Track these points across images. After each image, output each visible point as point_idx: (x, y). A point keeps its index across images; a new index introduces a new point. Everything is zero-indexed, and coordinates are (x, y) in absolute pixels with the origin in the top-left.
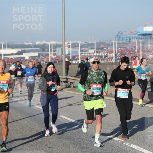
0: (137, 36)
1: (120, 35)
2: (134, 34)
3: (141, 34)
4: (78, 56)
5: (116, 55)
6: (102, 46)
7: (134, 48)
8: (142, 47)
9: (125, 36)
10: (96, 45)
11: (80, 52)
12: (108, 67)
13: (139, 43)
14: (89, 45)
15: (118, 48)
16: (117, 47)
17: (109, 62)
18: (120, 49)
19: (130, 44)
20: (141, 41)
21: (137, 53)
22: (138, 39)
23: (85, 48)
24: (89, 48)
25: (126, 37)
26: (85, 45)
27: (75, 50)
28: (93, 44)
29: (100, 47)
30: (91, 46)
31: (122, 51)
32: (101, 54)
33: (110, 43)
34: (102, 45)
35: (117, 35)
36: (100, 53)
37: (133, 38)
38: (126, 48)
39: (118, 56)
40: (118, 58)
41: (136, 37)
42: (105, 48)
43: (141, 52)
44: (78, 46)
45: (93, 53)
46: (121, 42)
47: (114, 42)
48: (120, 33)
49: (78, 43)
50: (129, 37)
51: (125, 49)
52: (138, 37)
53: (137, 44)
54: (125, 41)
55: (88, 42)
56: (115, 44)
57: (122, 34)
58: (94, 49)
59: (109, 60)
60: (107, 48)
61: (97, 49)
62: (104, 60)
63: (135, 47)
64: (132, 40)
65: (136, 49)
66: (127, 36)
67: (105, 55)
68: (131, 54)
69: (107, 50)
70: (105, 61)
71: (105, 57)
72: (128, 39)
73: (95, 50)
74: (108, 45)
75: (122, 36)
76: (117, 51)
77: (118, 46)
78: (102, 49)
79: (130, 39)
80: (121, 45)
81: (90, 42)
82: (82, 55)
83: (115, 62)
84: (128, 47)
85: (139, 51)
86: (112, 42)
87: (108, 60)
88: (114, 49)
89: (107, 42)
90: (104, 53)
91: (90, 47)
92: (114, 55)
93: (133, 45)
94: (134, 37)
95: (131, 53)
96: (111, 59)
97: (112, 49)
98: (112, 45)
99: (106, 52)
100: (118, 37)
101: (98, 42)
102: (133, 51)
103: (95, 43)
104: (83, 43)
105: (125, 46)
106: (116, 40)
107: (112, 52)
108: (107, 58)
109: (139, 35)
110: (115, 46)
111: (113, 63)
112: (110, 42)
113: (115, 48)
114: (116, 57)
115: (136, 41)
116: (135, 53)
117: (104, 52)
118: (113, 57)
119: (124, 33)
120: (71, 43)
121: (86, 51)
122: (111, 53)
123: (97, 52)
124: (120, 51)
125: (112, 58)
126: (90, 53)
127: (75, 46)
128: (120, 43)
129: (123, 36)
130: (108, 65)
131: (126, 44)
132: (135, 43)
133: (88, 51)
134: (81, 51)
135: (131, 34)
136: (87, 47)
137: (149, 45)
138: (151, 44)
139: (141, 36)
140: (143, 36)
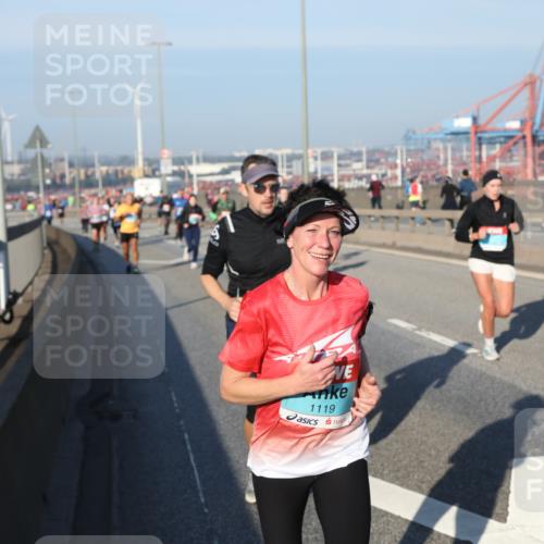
0: (441, 136)
1: (410, 134)
2: (436, 133)
3: (449, 132)
4: (332, 175)
5: (403, 172)
6: (377, 156)
7: (436, 158)
8: (451, 156)
9: (419, 137)
10: (367, 153)
11: (335, 168)
13: (445, 149)
14: (352, 154)
15: (407, 159)
16: (404, 157)
19: (430, 152)
20: (449, 145)
21: (441, 168)
22: (444, 141)
23: (345, 160)
24: (352, 160)
25: (422, 139)
26: (346, 154)
27: (326, 164)
28: (360, 154)
29: (374, 158)
30: (357, 156)
31: (415, 164)
33: (392, 151)
35: (406, 136)
36: (373, 168)
38: (422, 159)
41: (441, 139)
42: (382, 160)
43: (450, 166)
44: (333, 157)
45: (361, 170)
46: (412, 148)
47: (399, 148)
48: (412, 131)
49: (333, 152)
50: (428, 139)
51: (420, 160)
52: (444, 139)
53: (441, 151)
54: (419, 146)
56: (402, 151)
57: (414, 132)
59: (391, 182)
60: (386, 160)
61: (369, 161)
63: (438, 157)
64: (432, 143)
65: (439, 160)
66: (424, 137)
69: (386, 163)
72: (426, 141)
73: (364, 163)
74: (387, 154)
75: (414, 137)
76: (406, 164)
77: (406, 155)
78: (377, 162)
79: (429, 142)
81: (355, 150)
82: (340, 172)
85: (446, 164)
86: (396, 147)
88: (398, 161)
89: (387, 149)
90: (381, 169)
91: (354, 158)
92: (398, 172)
93: (436, 154)
94: (438, 139)
95: (432, 167)
97: (396, 161)
98: (396, 154)
100: (407, 138)
101: (372, 148)
102: (434, 165)
103: (364, 150)
104: (342, 151)
105: (420, 155)
106: (402, 145)
107: (396, 167)
109: (447, 134)
110: (402, 156)
112: (392, 148)
113: (402, 159)
115: (441, 146)
116: (438, 168)
119: (418, 131)
120: (319, 151)
121: (347, 166)
122: (395, 169)
123: (368, 167)
126: (354, 170)
127: (326, 156)
129: (417, 137)
131: (423, 151)
133: (351, 166)
134: (339, 165)
135: (432, 132)
136: (349, 159)
137: (465, 153)
138: (468, 150)
139: (449, 137)
140: (453, 136)
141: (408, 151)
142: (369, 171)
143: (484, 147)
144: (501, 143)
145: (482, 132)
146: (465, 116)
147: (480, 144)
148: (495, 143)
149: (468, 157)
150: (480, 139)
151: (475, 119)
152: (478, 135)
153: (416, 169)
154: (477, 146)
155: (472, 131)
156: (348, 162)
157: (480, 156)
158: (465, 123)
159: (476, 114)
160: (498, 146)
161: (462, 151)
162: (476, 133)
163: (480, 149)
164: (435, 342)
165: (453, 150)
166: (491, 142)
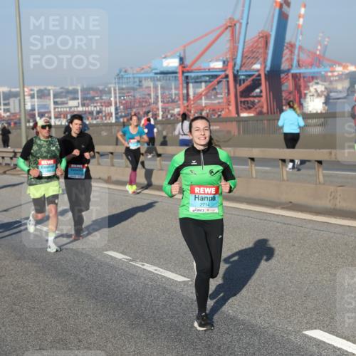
0: (152, 75)
1: (122, 73)
2: (147, 73)
3: (158, 71)
4: (50, 112)
5: (116, 109)
6: (92, 94)
7: (147, 97)
8: (161, 94)
9: (131, 76)
10: (81, 91)
11: (52, 106)
12: (103, 130)
13: (156, 88)
14: (68, 92)
15: (120, 97)
16: (118, 95)
17: (106, 122)
18: (124, 99)
19: (141, 90)
20: (159, 84)
21: (153, 106)
22: (154, 80)
23: (61, 98)
24: (69, 98)
25: (134, 78)
26: (62, 92)
27: (44, 102)
28: (75, 92)
29: (89, 96)
30: (73, 94)
31: (127, 102)
32: (91, 108)
33: (106, 89)
34: (91, 92)
35: (118, 75)
36: (88, 106)
37: (146, 78)
38: (134, 97)
39: (121, 112)
40: (120, 114)
41: (151, 78)
42: (97, 98)
43: (160, 104)
44: (49, 95)
45: (77, 107)
46: (124, 86)
47: (112, 86)
48: (124, 70)
49: (49, 90)
50: (139, 78)
51: (132, 98)
52: (154, 78)
53: (152, 89)
54: (131, 85)
55: (66, 87)
56: (115, 90)
57: (126, 71)
58: (78, 99)
59: (106, 119)
60: (101, 97)
61: (84, 99)
62: (95, 119)
63: (149, 95)
64: (143, 82)
65: (151, 98)
66: (135, 76)
67: (98, 109)
68: (143, 106)
69: (101, 101)
70: (99, 121)
71: (98, 113)
72: (137, 80)
73: (80, 101)
74: (102, 92)
75: (126, 76)
76: (119, 102)
77: (119, 93)
78: (92, 99)
79: (140, 82)
80: (125, 91)
81: (71, 88)
82: (57, 110)
83: (116, 122)
84: (138, 96)
85: (156, 103)
86: (110, 86)
87: (104, 118)
88: (112, 99)
89: (101, 88)
90: (95, 107)
91: (71, 96)
92: (113, 109)
93: (147, 92)
94: (148, 78)
95: (144, 104)
96: (108, 118)
97: (110, 99)
98: (110, 93)
99: (99, 104)
100: (119, 77)
101: (85, 86)
102: (146, 102)
103: (79, 88)
104: (58, 89)
105: (132, 94)
106: (115, 83)
107: (109, 104)
108: (100, 114)
109: (156, 73)
110: (115, 93)
111: (113, 124)
112: (106, 87)
113: (115, 97)
114: (116, 114)
115: (151, 84)
116: (149, 105)
117: (95, 105)
118: (112, 114)
119: (130, 71)
120: (36, 89)
121: (63, 103)
122: (108, 106)
123: (83, 105)
124: (124, 102)
125: (110, 115)
126: (71, 108)
127: (43, 94)
128: (123, 89)
129: (128, 76)
130: (103, 128)
131: (134, 89)
132: (150, 87)
133: (67, 103)
134: (55, 103)
135: (143, 71)
136: (66, 97)
137: (174, 92)
138: (176, 88)
139: (158, 76)
140: (162, 75)
141: (121, 89)
142: (85, 109)
143: (191, 85)
144: (206, 82)
145: (188, 72)
146: (172, 56)
147: (187, 83)
148: (201, 82)
149: (176, 94)
150: (187, 77)
151: (181, 60)
152: (185, 74)
153: (128, 107)
154: (185, 85)
155: (179, 70)
156: (64, 99)
157: (188, 94)
158: (173, 63)
159: (182, 56)
160: (203, 84)
161: (171, 89)
162: (183, 72)
163: (187, 88)
164: (150, 272)
165: (163, 88)
166: (197, 81)
